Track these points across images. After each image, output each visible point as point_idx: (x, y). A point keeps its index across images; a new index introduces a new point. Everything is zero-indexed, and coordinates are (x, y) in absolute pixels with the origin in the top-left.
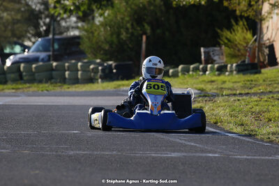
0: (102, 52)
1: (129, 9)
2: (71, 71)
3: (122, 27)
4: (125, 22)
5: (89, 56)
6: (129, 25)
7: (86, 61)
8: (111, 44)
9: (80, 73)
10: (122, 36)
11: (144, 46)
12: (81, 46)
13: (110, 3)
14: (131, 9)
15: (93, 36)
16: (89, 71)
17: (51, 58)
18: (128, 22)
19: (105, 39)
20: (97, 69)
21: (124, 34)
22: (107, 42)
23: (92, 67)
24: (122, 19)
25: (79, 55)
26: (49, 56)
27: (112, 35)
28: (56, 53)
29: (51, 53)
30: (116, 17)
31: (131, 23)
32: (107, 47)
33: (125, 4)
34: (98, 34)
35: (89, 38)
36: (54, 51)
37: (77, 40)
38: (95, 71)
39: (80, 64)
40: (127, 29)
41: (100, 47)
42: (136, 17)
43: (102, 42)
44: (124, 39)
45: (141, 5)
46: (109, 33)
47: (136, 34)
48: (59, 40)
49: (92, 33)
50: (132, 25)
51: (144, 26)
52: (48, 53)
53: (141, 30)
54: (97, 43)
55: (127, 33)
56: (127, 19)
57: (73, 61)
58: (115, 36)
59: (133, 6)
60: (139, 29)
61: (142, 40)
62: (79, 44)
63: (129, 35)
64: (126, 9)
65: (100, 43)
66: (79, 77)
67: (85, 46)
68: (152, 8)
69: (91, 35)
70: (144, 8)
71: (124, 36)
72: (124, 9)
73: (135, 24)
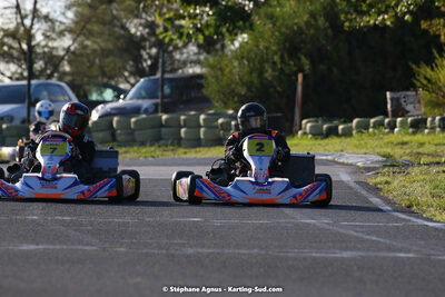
0: (236, 99)
1: (277, 33)
2: (188, 127)
3: (267, 61)
4: (270, 54)
5: (217, 104)
6: (276, 58)
7: (211, 112)
8: (249, 86)
9: (202, 130)
10: (266, 75)
11: (299, 88)
12: (204, 91)
13: (247, 24)
14: (280, 32)
15: (223, 74)
16: (217, 127)
17: (160, 108)
18: (275, 53)
19: (241, 79)
20: (229, 124)
21: (270, 71)
22: (243, 83)
23: (220, 121)
24: (267, 48)
25: (202, 102)
26: (156, 105)
27: (251, 73)
28: (166, 100)
29: (159, 101)
30: (257, 46)
31: (279, 53)
32: (243, 91)
33: (270, 26)
34: (231, 72)
35: (217, 78)
36: (163, 97)
37: (199, 81)
38: (226, 127)
39: (202, 117)
40: (274, 63)
41: (233, 91)
42: (287, 45)
43: (237, 84)
44: (270, 78)
45: (295, 28)
46: (246, 69)
47: (287, 72)
48: (171, 80)
49: (221, 69)
50: (282, 57)
51: (299, 59)
52: (154, 101)
53: (295, 65)
54: (229, 85)
55: (274, 70)
56: (274, 48)
57: (193, 113)
58: (254, 75)
59: (283, 30)
60: (292, 63)
61: (297, 80)
62: (201, 86)
63: (277, 73)
64: (273, 34)
65: (233, 86)
66: (202, 136)
67: (210, 90)
68: (312, 31)
69: (219, 73)
70: (300, 31)
71: (269, 74)
72: (270, 33)
73: (286, 55)
